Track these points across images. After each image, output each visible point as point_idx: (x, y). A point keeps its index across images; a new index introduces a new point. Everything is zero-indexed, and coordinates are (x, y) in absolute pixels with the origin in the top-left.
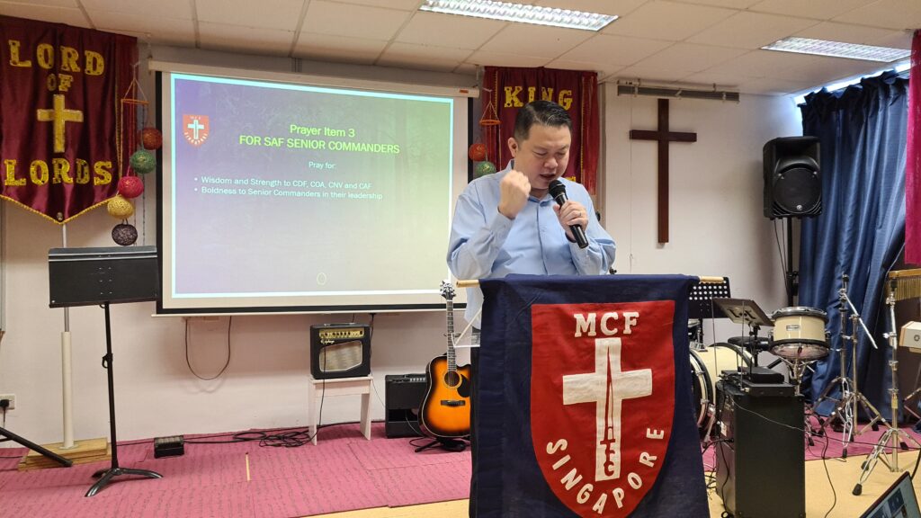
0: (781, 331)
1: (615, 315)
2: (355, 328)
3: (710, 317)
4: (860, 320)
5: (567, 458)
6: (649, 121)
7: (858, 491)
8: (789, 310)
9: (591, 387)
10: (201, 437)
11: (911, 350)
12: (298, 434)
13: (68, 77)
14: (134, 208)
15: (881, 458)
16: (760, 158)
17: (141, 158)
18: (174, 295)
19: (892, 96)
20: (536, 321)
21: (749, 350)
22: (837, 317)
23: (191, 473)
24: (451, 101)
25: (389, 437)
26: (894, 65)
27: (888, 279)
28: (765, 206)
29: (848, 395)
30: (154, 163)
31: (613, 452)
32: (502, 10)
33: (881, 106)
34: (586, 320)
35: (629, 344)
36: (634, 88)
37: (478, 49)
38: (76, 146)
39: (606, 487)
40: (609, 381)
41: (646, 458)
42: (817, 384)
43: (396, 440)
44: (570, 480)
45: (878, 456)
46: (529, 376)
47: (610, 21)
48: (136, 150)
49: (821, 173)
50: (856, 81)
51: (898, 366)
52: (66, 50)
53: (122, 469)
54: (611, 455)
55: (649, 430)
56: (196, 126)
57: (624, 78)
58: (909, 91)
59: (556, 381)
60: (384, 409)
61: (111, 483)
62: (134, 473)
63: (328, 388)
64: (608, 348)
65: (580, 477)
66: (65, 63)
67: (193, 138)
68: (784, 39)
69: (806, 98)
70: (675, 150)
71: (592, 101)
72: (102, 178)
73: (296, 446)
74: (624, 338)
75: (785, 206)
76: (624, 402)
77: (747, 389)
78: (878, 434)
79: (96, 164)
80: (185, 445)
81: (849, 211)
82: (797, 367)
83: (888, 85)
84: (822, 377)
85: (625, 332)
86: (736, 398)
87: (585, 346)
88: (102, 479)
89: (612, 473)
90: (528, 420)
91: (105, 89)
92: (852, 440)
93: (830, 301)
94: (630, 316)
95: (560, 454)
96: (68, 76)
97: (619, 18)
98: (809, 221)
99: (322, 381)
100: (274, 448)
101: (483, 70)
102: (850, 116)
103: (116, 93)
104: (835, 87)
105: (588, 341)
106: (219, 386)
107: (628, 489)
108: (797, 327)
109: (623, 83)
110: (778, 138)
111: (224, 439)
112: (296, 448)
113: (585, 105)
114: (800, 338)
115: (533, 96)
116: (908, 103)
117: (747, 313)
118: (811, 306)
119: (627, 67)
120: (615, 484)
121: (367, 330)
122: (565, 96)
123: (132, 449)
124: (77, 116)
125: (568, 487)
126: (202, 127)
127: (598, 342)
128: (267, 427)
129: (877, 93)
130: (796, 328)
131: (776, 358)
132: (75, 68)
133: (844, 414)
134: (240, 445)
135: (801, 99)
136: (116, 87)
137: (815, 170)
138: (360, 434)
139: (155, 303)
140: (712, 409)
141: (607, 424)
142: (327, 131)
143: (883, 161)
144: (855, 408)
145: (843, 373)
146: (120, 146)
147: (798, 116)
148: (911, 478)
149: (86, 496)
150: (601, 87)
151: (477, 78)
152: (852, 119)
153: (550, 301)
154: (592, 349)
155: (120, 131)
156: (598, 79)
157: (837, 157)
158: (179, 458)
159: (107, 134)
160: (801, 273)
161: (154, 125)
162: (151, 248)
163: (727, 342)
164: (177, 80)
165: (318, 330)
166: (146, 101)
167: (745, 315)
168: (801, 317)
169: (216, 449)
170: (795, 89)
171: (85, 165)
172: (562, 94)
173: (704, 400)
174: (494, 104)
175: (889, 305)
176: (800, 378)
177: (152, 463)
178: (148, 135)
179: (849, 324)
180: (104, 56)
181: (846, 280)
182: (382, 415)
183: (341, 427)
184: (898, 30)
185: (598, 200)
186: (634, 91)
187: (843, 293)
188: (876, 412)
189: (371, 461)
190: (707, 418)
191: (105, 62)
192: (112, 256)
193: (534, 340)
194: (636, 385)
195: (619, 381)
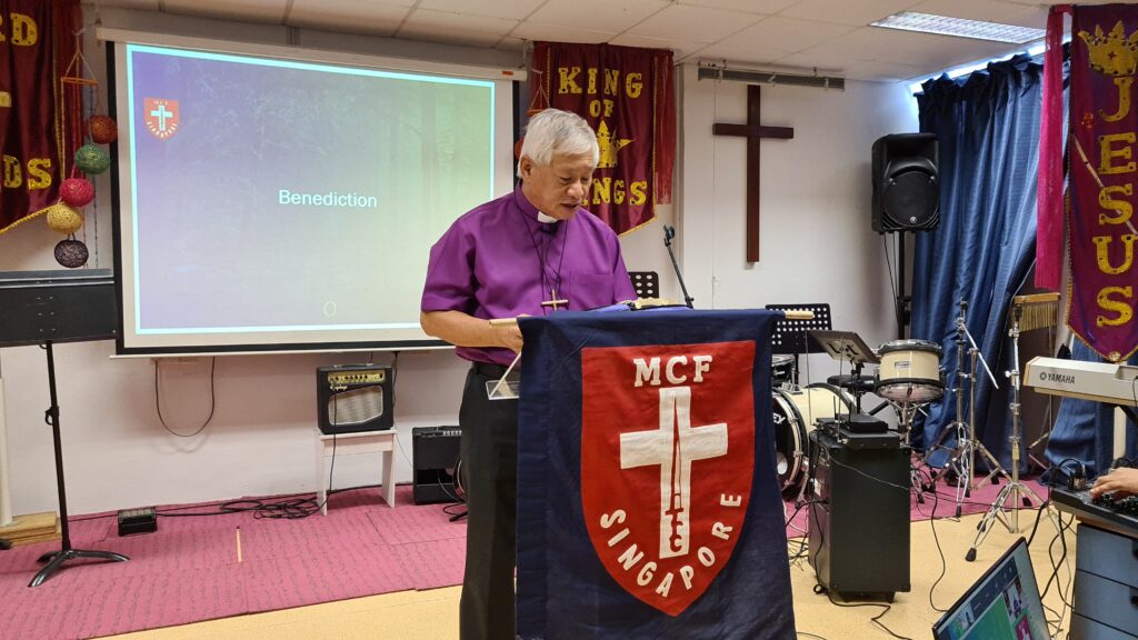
0: (889, 368)
1: (683, 359)
2: (373, 371)
3: (805, 352)
4: (980, 354)
5: (626, 532)
6: (737, 113)
7: (971, 556)
8: (899, 343)
9: (654, 446)
10: (178, 507)
11: (1036, 390)
12: (304, 501)
14: (83, 219)
15: (999, 518)
16: (869, 159)
17: (89, 154)
18: (139, 329)
19: (1024, 85)
20: (587, 368)
21: (850, 392)
22: (954, 350)
23: (166, 554)
24: (491, 85)
25: (418, 503)
26: (1027, 47)
27: (1014, 305)
28: (873, 218)
29: (964, 443)
30: (107, 161)
31: (681, 523)
33: (1010, 97)
34: (648, 366)
35: (699, 394)
36: (718, 71)
37: (525, 20)
38: (3, 139)
39: (672, 565)
40: (676, 439)
41: (720, 530)
42: (930, 430)
43: (427, 507)
44: (629, 557)
45: (996, 515)
46: (579, 435)
48: (83, 145)
49: (939, 179)
50: (982, 66)
51: (1020, 409)
53: (75, 551)
54: (679, 527)
55: (723, 496)
56: (162, 113)
57: (705, 59)
58: (1043, 78)
59: (611, 441)
60: (412, 469)
61: (63, 568)
62: (92, 556)
63: (340, 445)
64: (674, 398)
65: (641, 555)
67: (158, 129)
68: (897, 15)
69: (924, 86)
70: (768, 148)
71: (667, 87)
72: (39, 180)
73: (300, 517)
74: (694, 387)
75: (896, 218)
76: (694, 463)
77: (845, 441)
78: (999, 487)
79: (31, 162)
80: (159, 519)
81: (971, 225)
82: (907, 411)
83: (1020, 72)
84: (935, 422)
85: (695, 380)
86: (832, 451)
87: (646, 397)
88: (50, 565)
89: (679, 548)
90: (578, 488)
91: (39, 63)
92: (967, 495)
93: (946, 331)
94: (702, 360)
95: (616, 528)
98: (924, 234)
99: (332, 436)
100: (272, 521)
101: (532, 46)
102: (974, 109)
103: (54, 70)
104: (958, 73)
105: (651, 391)
106: (201, 444)
107: (698, 567)
108: (906, 365)
109: (705, 64)
110: (890, 136)
111: (209, 510)
112: (300, 520)
113: (658, 93)
114: (910, 376)
115: (594, 80)
116: (1042, 94)
117: (849, 348)
118: (925, 338)
119: (710, 44)
120: (682, 561)
121: (388, 373)
122: (634, 80)
123: (89, 525)
124: (3, 99)
125: (627, 567)
126: (170, 115)
127: (663, 392)
128: (264, 494)
129: (1007, 80)
130: (908, 365)
131: (882, 401)
133: (958, 465)
134: (229, 517)
135: (917, 87)
136: (54, 61)
137: (932, 175)
138: (382, 501)
139: (114, 341)
140: (806, 463)
141: (673, 491)
143: (1011, 163)
144: (972, 458)
145: (959, 417)
146: (61, 139)
147: (914, 108)
148: (1027, 545)
149: (30, 585)
150: (677, 70)
151: (524, 56)
152: (977, 113)
153: (602, 344)
154: (655, 401)
155: (60, 119)
156: (674, 59)
157: (958, 160)
158: (151, 535)
159: (44, 121)
160: (913, 299)
161: (107, 114)
162: (106, 271)
163: (826, 382)
164: (135, 54)
165: (327, 373)
166: (94, 80)
167: (847, 350)
168: (911, 353)
169: (199, 522)
170: (911, 77)
171: (16, 163)
172: (629, 79)
173: (798, 451)
174: (545, 90)
175: (1013, 338)
176: (910, 424)
177: (117, 543)
178: (97, 125)
179: (966, 359)
180: (36, 20)
181: (965, 307)
182: (409, 477)
183: (358, 493)
184: (1031, 5)
185: (674, 212)
186: (718, 75)
187: (961, 323)
188: (996, 463)
189: (395, 534)
190: (800, 474)
191: (37, 27)
192: (55, 282)
193: (584, 392)
194: (708, 443)
195: (689, 438)
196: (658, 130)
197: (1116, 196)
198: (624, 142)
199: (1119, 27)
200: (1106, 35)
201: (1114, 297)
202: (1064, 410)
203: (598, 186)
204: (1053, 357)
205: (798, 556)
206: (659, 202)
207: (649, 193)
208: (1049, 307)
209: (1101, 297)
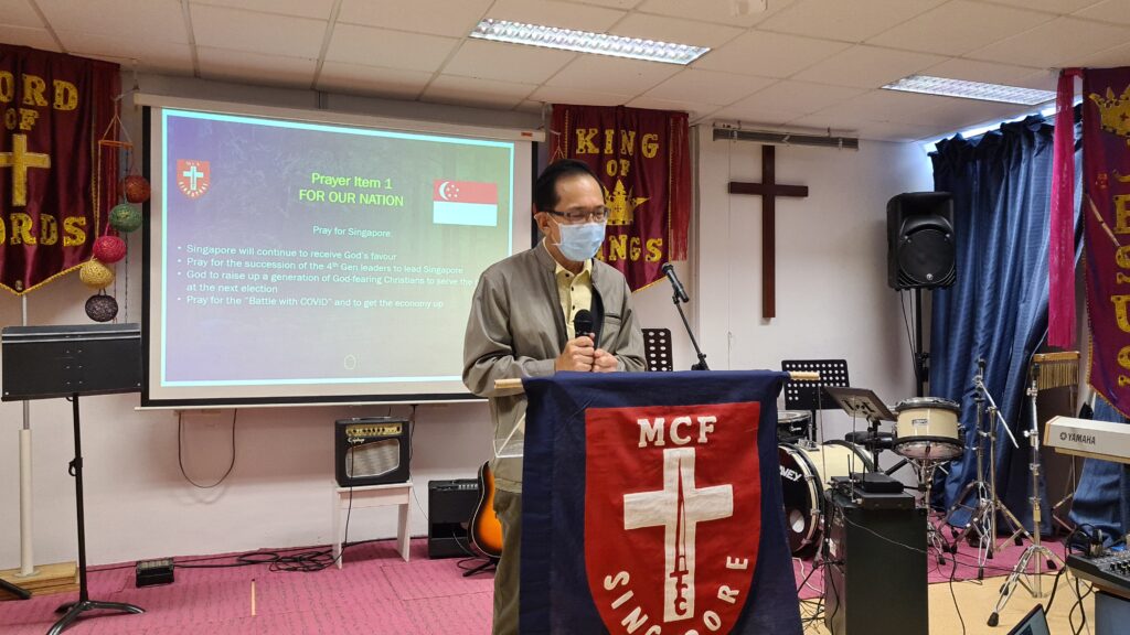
0: (907, 425)
1: (687, 420)
2: (390, 424)
3: (822, 408)
4: (999, 413)
5: (629, 595)
6: (752, 172)
7: (993, 621)
8: (916, 401)
9: (658, 507)
10: (196, 559)
11: (1057, 450)
12: (319, 554)
13: (31, 112)
14: (114, 275)
15: (1021, 581)
16: (883, 216)
17: (123, 213)
18: (163, 383)
19: (1037, 146)
20: (590, 428)
21: (868, 450)
22: (973, 408)
23: (181, 606)
24: (511, 146)
25: (432, 558)
26: (1038, 108)
27: (1033, 363)
28: (889, 275)
29: (985, 504)
30: (139, 220)
31: (686, 586)
32: (571, 39)
33: (1024, 157)
34: (652, 426)
35: (705, 454)
36: (732, 132)
37: (543, 84)
38: (41, 199)
39: (677, 628)
40: (681, 500)
41: (726, 593)
42: (951, 488)
43: (442, 561)
44: (633, 620)
45: (1018, 579)
46: (583, 495)
47: (700, 54)
48: (117, 204)
49: (954, 235)
50: (995, 127)
51: (1039, 470)
52: (29, 79)
53: (92, 602)
54: (684, 590)
55: (729, 559)
56: (193, 173)
57: (722, 120)
58: (1055, 136)
59: (615, 502)
60: (427, 522)
61: (79, 619)
62: (109, 607)
63: (356, 497)
64: (679, 460)
65: (645, 618)
66: (28, 95)
67: (189, 189)
68: (908, 78)
69: (937, 145)
70: (783, 206)
71: (683, 147)
72: (74, 237)
73: (314, 570)
74: (698, 447)
75: (912, 275)
76: (699, 525)
77: (860, 501)
78: (1022, 548)
79: (67, 220)
80: (176, 570)
81: (988, 282)
82: (925, 470)
83: (1033, 132)
84: (957, 480)
85: (700, 440)
86: (846, 511)
87: (651, 458)
88: (68, 615)
89: (685, 611)
90: (581, 548)
91: (79, 126)
92: (990, 556)
93: (966, 388)
94: (706, 420)
95: (620, 590)
96: (33, 111)
97: (712, 50)
98: (942, 293)
99: (348, 489)
100: (288, 573)
101: (551, 109)
102: (989, 168)
103: (93, 132)
104: (971, 133)
105: (655, 452)
106: (222, 494)
107: (703, 631)
108: (924, 422)
109: (720, 126)
110: (904, 193)
111: (226, 562)
112: (315, 573)
113: (674, 152)
114: (928, 434)
115: (611, 140)
117: (865, 405)
118: (944, 396)
119: (724, 107)
120: (687, 625)
121: (405, 426)
122: (650, 141)
123: (107, 576)
124: (42, 161)
125: (630, 630)
126: (201, 175)
127: (667, 453)
128: (281, 546)
129: (1020, 149)
130: (925, 423)
131: (900, 459)
132: (41, 101)
133: (980, 525)
134: (245, 569)
135: (931, 147)
136: (93, 125)
137: (946, 233)
138: (396, 554)
139: (139, 394)
140: (823, 521)
141: (677, 552)
142: (358, 181)
143: (1027, 221)
144: (993, 519)
145: (980, 475)
146: (96, 197)
147: (928, 167)
148: (1045, 613)
150: (693, 131)
151: (543, 117)
152: (992, 171)
153: (607, 405)
154: (659, 462)
155: (96, 180)
156: (689, 121)
157: (973, 216)
158: (167, 587)
159: (81, 183)
160: (933, 355)
161: (140, 173)
162: (133, 325)
163: (844, 439)
164: (169, 117)
165: (345, 426)
166: (130, 143)
167: (863, 407)
168: (929, 411)
169: (215, 575)
170: (924, 136)
171: (52, 221)
172: (645, 140)
173: (814, 509)
174: (563, 150)
175: (1031, 396)
176: (931, 482)
177: (134, 594)
178: (131, 185)
179: (986, 417)
180: (77, 87)
181: (983, 365)
182: (424, 530)
183: (373, 546)
184: (1041, 69)
185: (690, 268)
186: (732, 136)
187: (979, 381)
188: (1017, 523)
189: (408, 589)
190: (817, 532)
191: (79, 93)
192: (83, 336)
193: (589, 452)
194: (713, 505)
195: (692, 499)
196: (674, 190)
198: (641, 201)
200: (1118, 97)
202: (1088, 471)
203: (614, 244)
204: (1075, 417)
205: (815, 618)
206: (675, 258)
207: (665, 250)
208: (1070, 365)
209: (1122, 356)
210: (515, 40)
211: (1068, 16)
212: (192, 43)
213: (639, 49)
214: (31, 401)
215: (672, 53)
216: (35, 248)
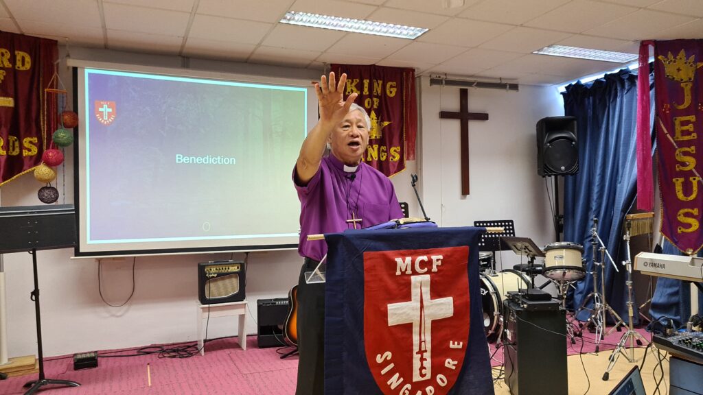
0: (551, 259)
1: (425, 258)
2: (233, 264)
3: (499, 250)
4: (606, 251)
5: (392, 366)
6: (454, 105)
7: (606, 377)
8: (557, 244)
9: (409, 312)
10: (111, 352)
11: (642, 273)
12: (189, 347)
14: (56, 174)
15: (622, 353)
16: (534, 131)
17: (61, 135)
18: (88, 241)
19: (627, 87)
20: (367, 264)
21: (528, 275)
22: (591, 248)
23: (103, 382)
24: (305, 90)
25: (261, 348)
26: (627, 65)
27: (626, 220)
28: (538, 167)
29: (599, 306)
30: (72, 139)
31: (426, 359)
32: (342, 24)
33: (619, 94)
34: (404, 262)
35: (436, 279)
36: (442, 80)
37: (325, 51)
38: (9, 127)
39: (421, 386)
40: (422, 307)
41: (450, 363)
42: (578, 297)
43: (267, 350)
44: (394, 381)
45: (620, 351)
46: (363, 305)
47: (422, 33)
48: (57, 129)
49: (577, 143)
50: (601, 76)
51: (632, 285)
53: (48, 380)
54: (424, 362)
55: (451, 342)
56: (105, 109)
57: (434, 73)
58: (638, 82)
59: (382, 309)
60: (257, 325)
61: (39, 391)
62: (58, 383)
63: (212, 311)
64: (421, 283)
65: (402, 379)
67: (103, 119)
68: (549, 47)
69: (566, 87)
70: (473, 126)
71: (411, 90)
72: (30, 150)
73: (187, 357)
74: (432, 275)
75: (553, 167)
76: (434, 322)
77: (525, 306)
78: (621, 333)
79: (25, 140)
80: (99, 359)
81: (598, 171)
82: (562, 286)
83: (624, 79)
84: (581, 293)
85: (433, 270)
86: (517, 312)
87: (403, 282)
88: (32, 388)
89: (425, 375)
90: (362, 338)
91: (32, 80)
92: (602, 338)
93: (585, 237)
94: (437, 258)
95: (386, 363)
96: (2, 71)
97: (430, 30)
98: (570, 178)
99: (207, 306)
100: (169, 359)
101: (330, 67)
102: (597, 102)
103: (41, 85)
104: (587, 80)
105: (406, 278)
106: (127, 311)
107: (437, 386)
109: (434, 76)
110: (547, 117)
111: (130, 353)
112: (187, 359)
113: (406, 93)
114: (564, 265)
115: (367, 86)
116: (638, 93)
117: (526, 248)
118: (572, 240)
119: (436, 65)
120: (427, 383)
121: (242, 265)
122: (391, 86)
123: (56, 363)
124: (9, 102)
125: (393, 387)
126: (110, 110)
127: (413, 278)
128: (165, 342)
129: (616, 89)
130: (562, 258)
131: (547, 280)
132: (7, 64)
133: (596, 320)
134: (142, 357)
135: (562, 89)
136: (41, 79)
137: (572, 141)
138: (238, 346)
139: (73, 248)
140: (502, 319)
141: (420, 339)
143: (621, 134)
144: (604, 315)
145: (595, 290)
146: (44, 125)
147: (561, 101)
148: (640, 371)
150: (417, 80)
151: (325, 72)
152: (599, 103)
153: (376, 249)
154: (409, 284)
155: (44, 114)
156: (415, 74)
157: (588, 131)
158: (94, 369)
159: (34, 115)
160: (565, 216)
161: (72, 109)
162: (70, 205)
163: (512, 268)
164: (90, 74)
165: (204, 267)
166: (65, 90)
168: (564, 250)
169: (124, 361)
170: (558, 82)
171: (16, 140)
172: (389, 85)
173: (496, 312)
175: (626, 240)
176: (565, 294)
177: (72, 374)
178: (66, 117)
179: (598, 254)
180: (30, 55)
181: (596, 222)
182: (255, 330)
183: (223, 341)
184: (628, 41)
185: (417, 164)
186: (442, 83)
187: (594, 231)
188: (619, 318)
189: (247, 367)
190: (498, 326)
191: (32, 59)
192: (38, 212)
193: (366, 279)
194: (442, 309)
195: (429, 306)
196: (406, 116)
197: (686, 154)
198: (386, 123)
199: (682, 53)
200: (675, 58)
201: (687, 215)
202: (660, 285)
203: (370, 150)
204: (651, 252)
205: (498, 378)
206: (408, 159)
207: (402, 154)
208: (648, 222)
209: (680, 215)
210: (308, 24)
211: (645, 8)
212: (104, 27)
213: (385, 29)
214: (4, 254)
215: (405, 32)
216: (5, 157)
